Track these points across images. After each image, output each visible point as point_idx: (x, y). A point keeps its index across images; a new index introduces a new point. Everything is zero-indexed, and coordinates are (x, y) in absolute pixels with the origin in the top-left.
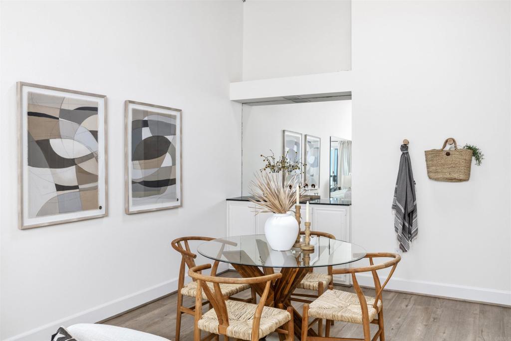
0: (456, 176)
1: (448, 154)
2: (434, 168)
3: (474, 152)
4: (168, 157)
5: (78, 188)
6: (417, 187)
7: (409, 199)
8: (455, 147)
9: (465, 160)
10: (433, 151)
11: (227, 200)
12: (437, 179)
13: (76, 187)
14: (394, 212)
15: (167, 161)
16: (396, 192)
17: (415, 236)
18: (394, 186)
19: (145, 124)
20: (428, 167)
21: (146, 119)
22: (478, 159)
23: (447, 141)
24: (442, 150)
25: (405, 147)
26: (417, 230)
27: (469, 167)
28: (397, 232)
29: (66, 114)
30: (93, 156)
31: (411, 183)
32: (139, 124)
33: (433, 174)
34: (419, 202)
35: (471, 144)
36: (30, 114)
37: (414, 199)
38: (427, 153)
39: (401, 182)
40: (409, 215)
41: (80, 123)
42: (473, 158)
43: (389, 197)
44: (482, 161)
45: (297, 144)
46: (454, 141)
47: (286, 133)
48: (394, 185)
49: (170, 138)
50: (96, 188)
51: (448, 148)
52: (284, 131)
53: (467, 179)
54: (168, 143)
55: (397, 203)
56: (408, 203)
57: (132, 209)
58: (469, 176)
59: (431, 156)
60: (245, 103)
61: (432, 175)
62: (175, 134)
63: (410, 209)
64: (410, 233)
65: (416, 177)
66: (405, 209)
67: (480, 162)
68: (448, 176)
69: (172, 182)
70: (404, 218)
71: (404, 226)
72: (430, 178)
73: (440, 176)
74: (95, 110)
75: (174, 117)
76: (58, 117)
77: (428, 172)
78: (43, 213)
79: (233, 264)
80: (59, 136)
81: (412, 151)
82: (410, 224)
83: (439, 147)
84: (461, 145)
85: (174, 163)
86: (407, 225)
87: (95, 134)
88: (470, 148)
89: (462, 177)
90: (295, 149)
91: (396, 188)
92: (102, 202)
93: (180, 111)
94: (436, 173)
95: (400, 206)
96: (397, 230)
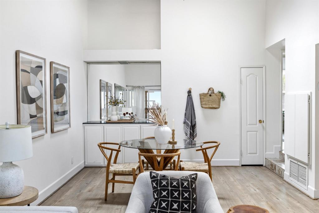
0: (214, 106)
1: (210, 95)
2: (204, 102)
3: (222, 95)
5: (36, 117)
7: (193, 118)
8: (214, 92)
9: (219, 98)
10: (203, 94)
11: (83, 123)
12: (205, 108)
14: (185, 125)
15: (65, 99)
16: (185, 115)
17: (196, 137)
18: (184, 112)
19: (57, 76)
20: (201, 102)
21: (57, 73)
23: (209, 89)
24: (208, 94)
25: (189, 92)
26: (196, 134)
27: (220, 102)
28: (187, 136)
29: (33, 70)
30: (40, 97)
31: (194, 110)
32: (55, 76)
35: (221, 91)
36: (22, 70)
38: (200, 95)
39: (188, 110)
40: (193, 126)
41: (36, 76)
42: (222, 98)
43: (182, 118)
44: (225, 99)
46: (213, 89)
49: (65, 85)
50: (42, 116)
51: (210, 92)
53: (219, 108)
54: (64, 88)
55: (186, 120)
56: (192, 120)
57: (55, 130)
58: (220, 106)
59: (202, 96)
60: (88, 63)
61: (204, 106)
62: (67, 83)
63: (193, 123)
64: (193, 135)
65: (195, 107)
66: (191, 123)
68: (211, 106)
70: (191, 128)
71: (190, 132)
72: (202, 107)
73: (207, 106)
74: (42, 67)
76: (30, 72)
77: (201, 104)
80: (30, 84)
81: (193, 94)
83: (206, 92)
84: (216, 90)
85: (67, 102)
86: (192, 131)
88: (220, 92)
89: (217, 106)
93: (68, 68)
94: (206, 104)
95: (188, 122)
96: (186, 134)
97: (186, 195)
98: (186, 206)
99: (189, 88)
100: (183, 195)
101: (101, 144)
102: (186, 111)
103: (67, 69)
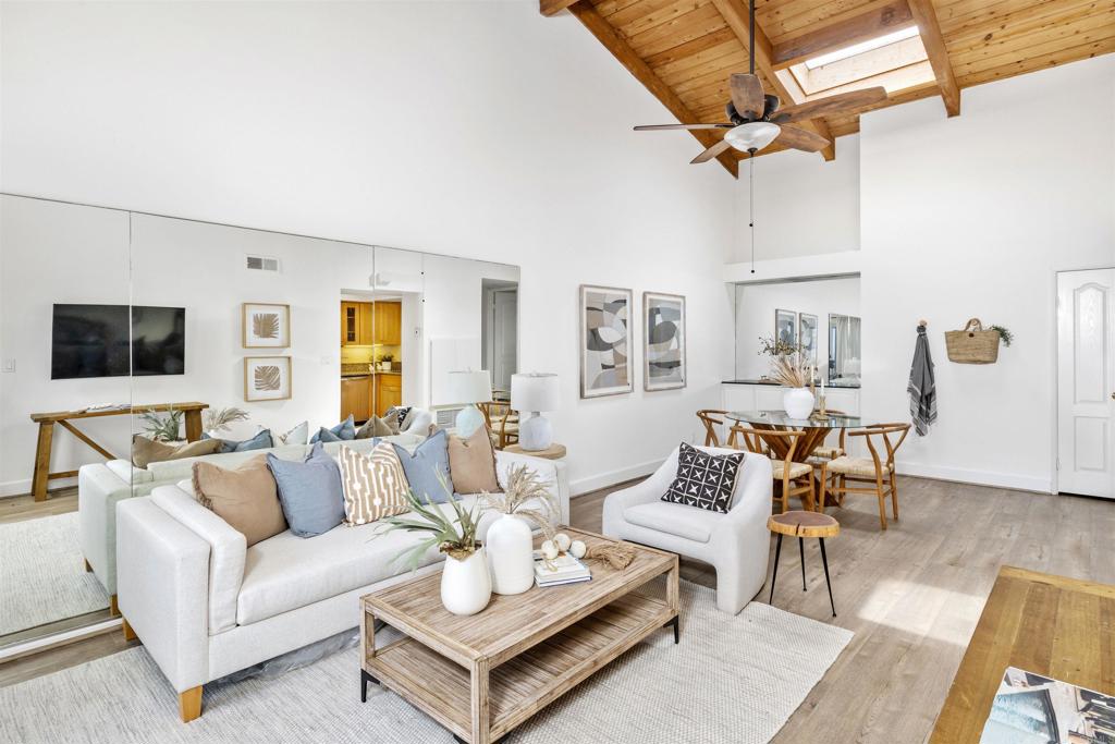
0: (981, 357)
1: (971, 335)
2: (955, 349)
3: (1002, 333)
4: (674, 339)
6: (936, 370)
7: (926, 382)
8: (980, 328)
9: (992, 341)
10: (955, 331)
11: (722, 383)
12: (958, 361)
13: (613, 367)
14: (910, 394)
15: (673, 344)
16: (912, 374)
17: (933, 419)
19: (658, 311)
20: (948, 348)
21: (659, 307)
22: (1006, 340)
23: (970, 323)
24: (965, 331)
25: (922, 329)
26: (936, 413)
27: (997, 349)
28: (913, 415)
29: (608, 307)
30: (623, 341)
31: (929, 365)
32: (654, 312)
33: (955, 356)
34: (937, 384)
35: (999, 326)
36: (588, 309)
37: (932, 381)
38: (947, 334)
39: (918, 364)
40: (926, 397)
41: (615, 313)
42: (1001, 339)
43: (905, 380)
44: (1012, 343)
45: (791, 324)
46: (978, 322)
47: (779, 312)
48: (909, 367)
49: (675, 323)
50: (626, 367)
51: (971, 328)
52: (777, 311)
53: (995, 362)
54: (674, 327)
55: (913, 385)
56: (926, 385)
57: (650, 387)
58: (996, 356)
59: (952, 338)
60: (737, 284)
61: (953, 357)
62: (679, 319)
63: (927, 392)
64: (927, 416)
65: (934, 359)
66: (922, 392)
67: (1008, 344)
68: (972, 358)
69: (678, 364)
70: (921, 401)
71: (921, 409)
72: (951, 360)
73: (963, 357)
74: (625, 301)
75: (679, 304)
76: (603, 309)
77: (949, 354)
78: (596, 386)
79: (752, 424)
80: (603, 325)
81: (929, 332)
82: (928, 407)
83: (961, 328)
84: (987, 324)
85: (679, 347)
86: (924, 408)
87: (625, 321)
88: (997, 329)
89: (987, 359)
90: (789, 329)
91: (912, 371)
92: (629, 381)
93: (683, 297)
94: (958, 354)
95: (916, 388)
96: (912, 412)
97: (713, 478)
98: (709, 492)
99: (920, 320)
100: (708, 477)
101: (705, 412)
102: (913, 366)
103: (680, 300)
